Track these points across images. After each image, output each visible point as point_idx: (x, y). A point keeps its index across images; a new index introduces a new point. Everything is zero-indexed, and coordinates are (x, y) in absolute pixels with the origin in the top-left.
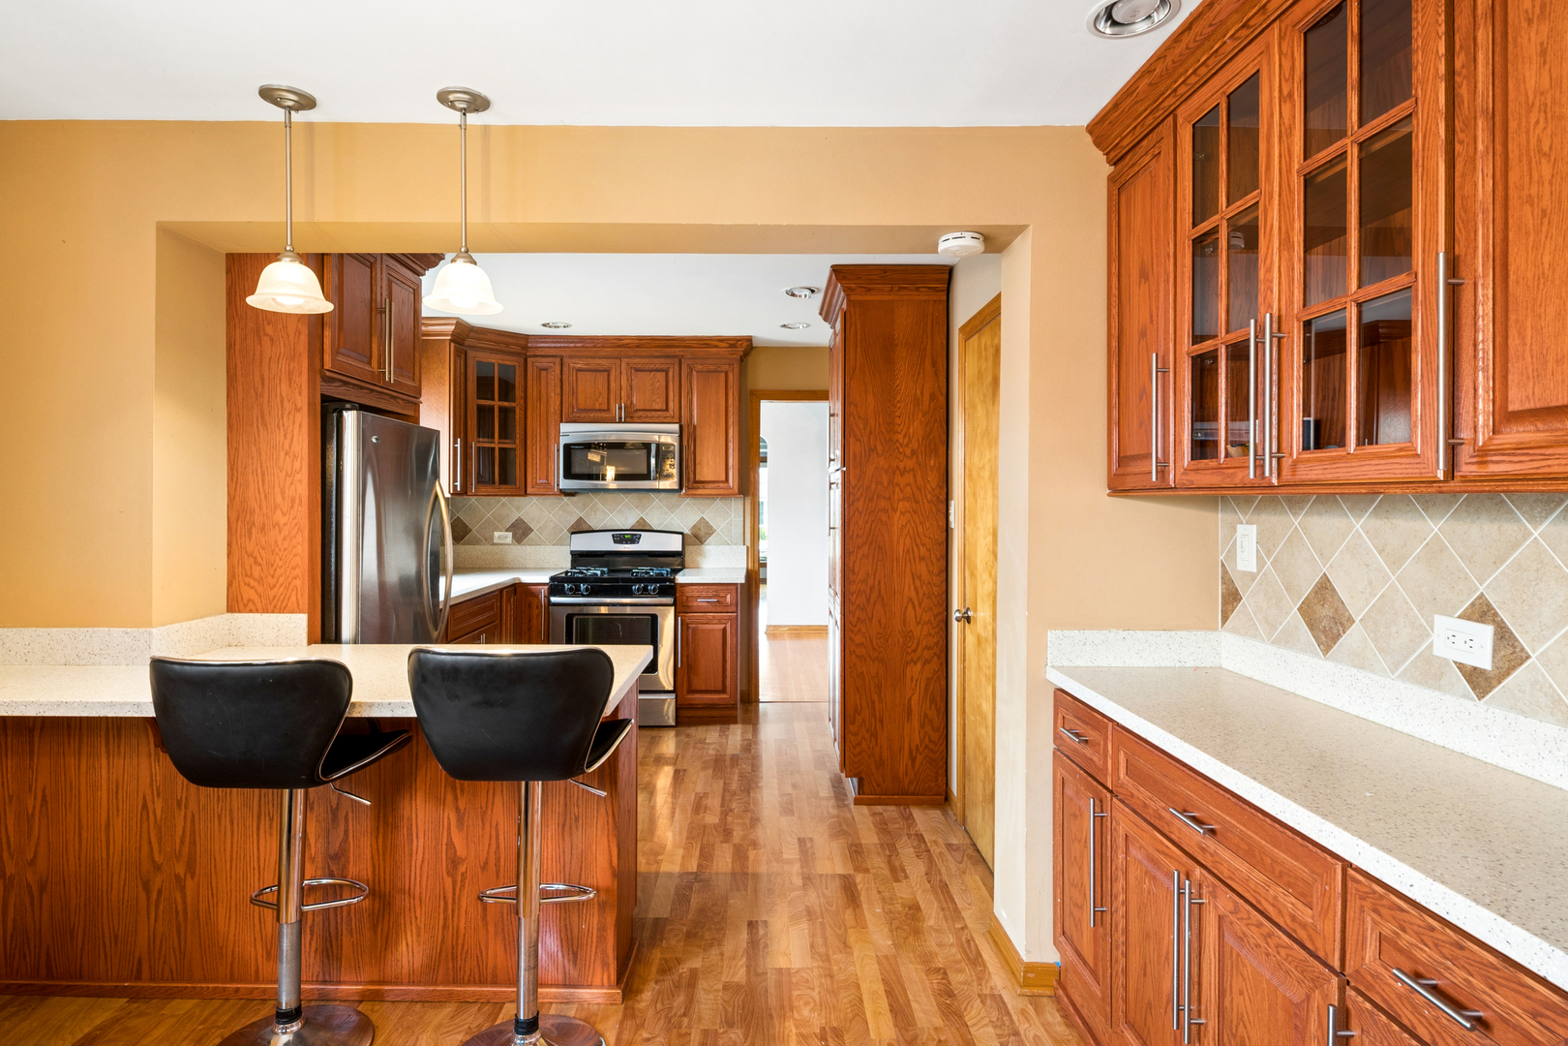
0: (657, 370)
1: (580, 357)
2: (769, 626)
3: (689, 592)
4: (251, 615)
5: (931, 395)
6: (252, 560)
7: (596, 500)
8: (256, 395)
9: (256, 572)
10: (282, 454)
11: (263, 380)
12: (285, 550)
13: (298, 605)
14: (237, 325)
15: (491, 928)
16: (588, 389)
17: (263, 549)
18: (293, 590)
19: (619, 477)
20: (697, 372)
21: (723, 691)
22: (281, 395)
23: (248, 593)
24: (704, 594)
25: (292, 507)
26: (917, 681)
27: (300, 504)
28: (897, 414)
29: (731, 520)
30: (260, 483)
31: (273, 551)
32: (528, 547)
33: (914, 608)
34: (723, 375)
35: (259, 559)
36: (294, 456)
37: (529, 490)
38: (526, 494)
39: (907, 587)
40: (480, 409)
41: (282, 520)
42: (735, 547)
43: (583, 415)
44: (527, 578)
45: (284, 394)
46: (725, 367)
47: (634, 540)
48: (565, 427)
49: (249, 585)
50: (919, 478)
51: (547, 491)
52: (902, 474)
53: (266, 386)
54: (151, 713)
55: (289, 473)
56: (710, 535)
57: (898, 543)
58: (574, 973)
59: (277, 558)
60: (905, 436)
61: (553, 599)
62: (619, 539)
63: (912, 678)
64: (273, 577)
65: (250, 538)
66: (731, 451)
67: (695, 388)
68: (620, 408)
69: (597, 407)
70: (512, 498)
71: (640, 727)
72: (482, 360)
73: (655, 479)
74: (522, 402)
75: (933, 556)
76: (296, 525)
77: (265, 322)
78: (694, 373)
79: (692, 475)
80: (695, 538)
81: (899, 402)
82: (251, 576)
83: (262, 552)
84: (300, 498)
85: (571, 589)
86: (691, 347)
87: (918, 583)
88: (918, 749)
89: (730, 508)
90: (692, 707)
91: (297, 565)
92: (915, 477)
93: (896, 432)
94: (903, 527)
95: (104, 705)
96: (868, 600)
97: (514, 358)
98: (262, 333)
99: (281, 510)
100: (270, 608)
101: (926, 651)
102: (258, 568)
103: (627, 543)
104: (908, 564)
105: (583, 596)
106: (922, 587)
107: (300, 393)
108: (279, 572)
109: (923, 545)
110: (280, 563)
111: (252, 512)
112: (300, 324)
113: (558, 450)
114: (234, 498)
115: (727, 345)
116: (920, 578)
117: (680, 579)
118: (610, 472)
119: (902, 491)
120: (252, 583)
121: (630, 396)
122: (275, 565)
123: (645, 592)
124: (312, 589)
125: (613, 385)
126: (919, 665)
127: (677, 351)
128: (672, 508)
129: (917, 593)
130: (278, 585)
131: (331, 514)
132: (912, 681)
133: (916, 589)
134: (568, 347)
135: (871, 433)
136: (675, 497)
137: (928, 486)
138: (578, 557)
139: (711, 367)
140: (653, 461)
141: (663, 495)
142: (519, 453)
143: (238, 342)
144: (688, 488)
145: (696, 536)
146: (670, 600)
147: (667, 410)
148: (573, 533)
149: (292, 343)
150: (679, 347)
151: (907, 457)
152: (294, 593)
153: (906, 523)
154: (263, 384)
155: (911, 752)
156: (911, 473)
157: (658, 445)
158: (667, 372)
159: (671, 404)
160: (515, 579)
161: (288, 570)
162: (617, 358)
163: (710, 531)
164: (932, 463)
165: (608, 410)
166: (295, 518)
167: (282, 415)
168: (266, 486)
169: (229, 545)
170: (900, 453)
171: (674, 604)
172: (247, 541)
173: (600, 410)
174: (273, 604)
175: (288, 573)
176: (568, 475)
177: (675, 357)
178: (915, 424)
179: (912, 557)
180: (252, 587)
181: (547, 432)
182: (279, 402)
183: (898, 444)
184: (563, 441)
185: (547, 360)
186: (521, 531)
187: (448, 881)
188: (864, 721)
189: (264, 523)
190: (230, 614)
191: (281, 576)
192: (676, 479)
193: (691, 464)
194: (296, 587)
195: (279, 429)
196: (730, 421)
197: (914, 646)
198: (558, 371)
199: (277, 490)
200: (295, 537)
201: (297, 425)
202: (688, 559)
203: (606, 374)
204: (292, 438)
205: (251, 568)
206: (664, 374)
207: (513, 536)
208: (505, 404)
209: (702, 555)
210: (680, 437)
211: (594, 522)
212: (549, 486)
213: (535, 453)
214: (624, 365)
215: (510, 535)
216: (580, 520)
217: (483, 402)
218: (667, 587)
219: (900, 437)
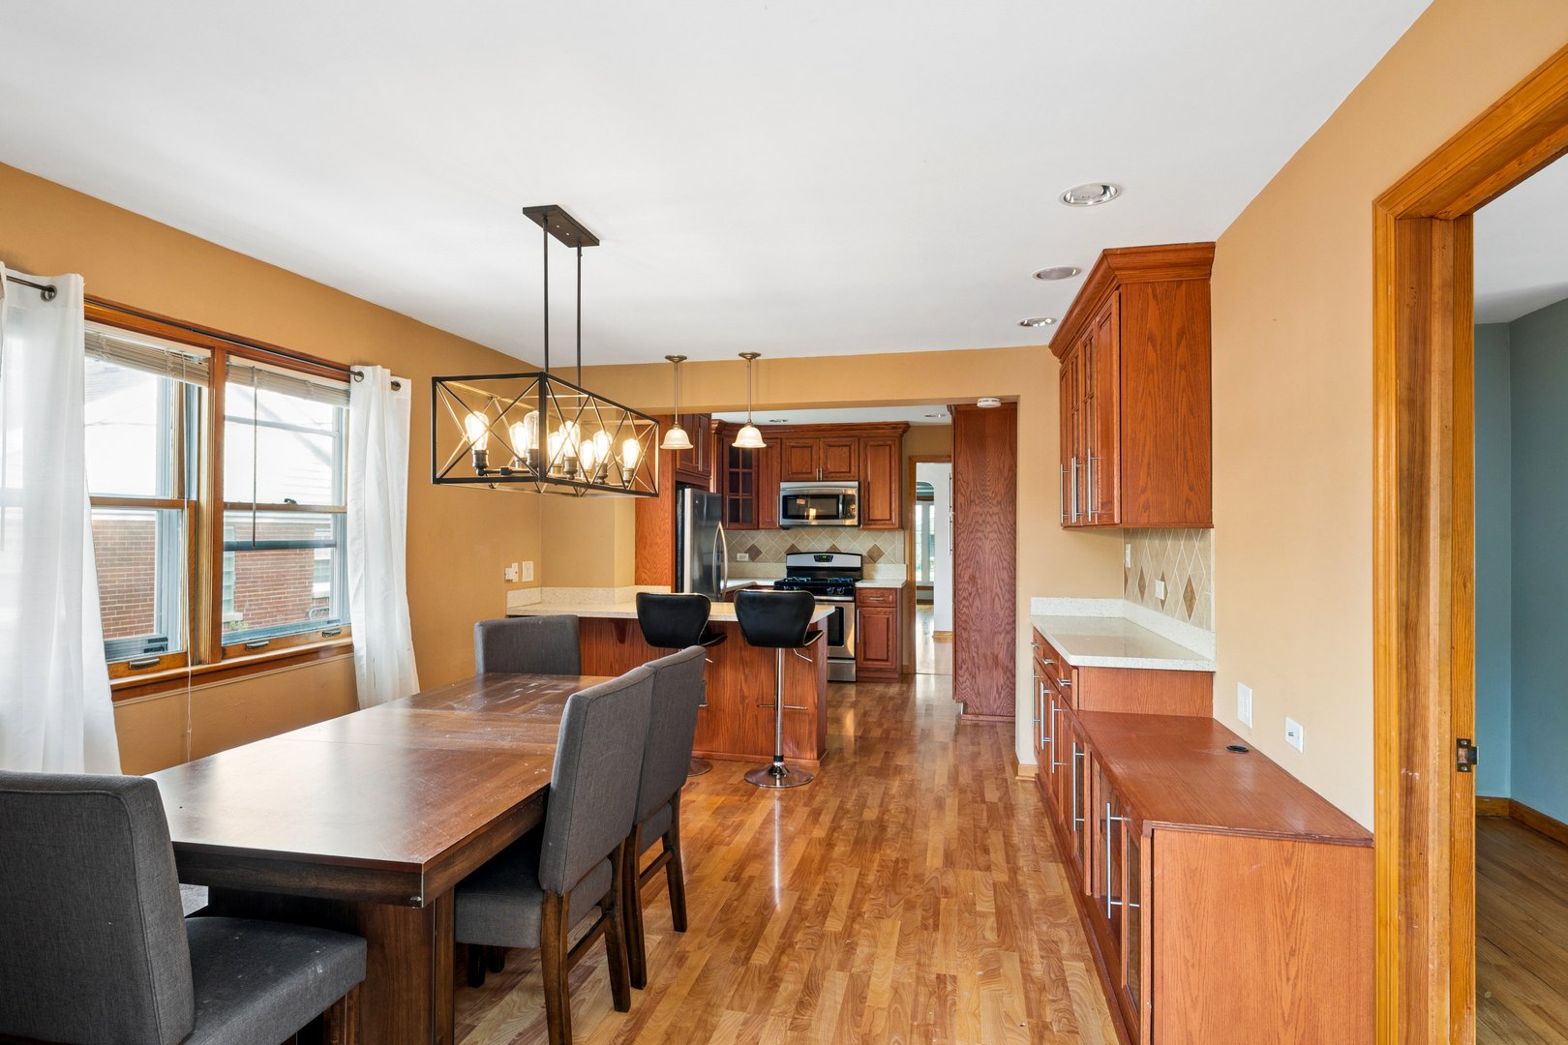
0: (844, 446)
1: (793, 439)
2: (935, 632)
3: (865, 593)
4: (646, 587)
6: (646, 561)
7: (803, 532)
9: (648, 566)
10: (660, 509)
12: (661, 556)
13: (666, 582)
15: (760, 731)
16: (798, 459)
17: (651, 555)
18: (664, 575)
19: (818, 517)
20: (871, 446)
21: (887, 660)
23: (644, 576)
24: (876, 595)
25: (664, 535)
26: (1001, 644)
27: (668, 534)
28: (988, 479)
29: (895, 546)
30: (650, 524)
31: (655, 557)
32: (759, 563)
33: (999, 599)
34: (888, 448)
35: (649, 560)
36: (665, 511)
37: (760, 526)
38: (758, 528)
39: (995, 586)
40: (731, 473)
41: (660, 541)
42: (898, 566)
43: (795, 476)
46: (889, 443)
47: (829, 559)
48: (783, 485)
49: (644, 572)
50: (1002, 519)
51: (771, 526)
52: (991, 517)
54: (637, 617)
55: (663, 518)
56: (880, 556)
57: (989, 559)
58: (798, 753)
59: (657, 559)
60: (993, 493)
62: (818, 559)
63: (998, 642)
64: (655, 568)
65: (645, 550)
66: (893, 499)
67: (869, 456)
68: (819, 472)
69: (804, 471)
70: (748, 531)
71: (829, 681)
73: (842, 518)
74: (757, 469)
76: (666, 544)
77: (665, 454)
78: (869, 447)
79: (867, 516)
80: (873, 556)
81: (989, 472)
82: (646, 568)
83: (650, 557)
84: (668, 531)
86: (866, 430)
87: (1002, 584)
88: (1002, 687)
89: (894, 538)
90: (867, 670)
91: (666, 563)
92: (999, 518)
93: (988, 490)
94: (991, 549)
95: (615, 613)
96: (970, 594)
99: (659, 537)
100: (654, 583)
101: (1007, 626)
102: (649, 564)
103: (823, 562)
104: (995, 572)
106: (1004, 586)
107: (671, 483)
108: (658, 566)
109: (1005, 560)
110: (659, 562)
111: (647, 538)
112: (677, 453)
113: (779, 500)
114: (639, 531)
115: (891, 428)
116: (1003, 581)
117: (859, 585)
118: (813, 512)
119: (991, 527)
120: (646, 571)
121: (825, 464)
122: (656, 563)
123: (835, 593)
124: (672, 575)
125: (814, 456)
126: (1003, 635)
127: (857, 433)
128: (855, 538)
129: (1001, 590)
130: (658, 572)
131: (679, 540)
133: (1000, 587)
134: (785, 432)
135: (971, 491)
136: (856, 530)
137: (1008, 523)
138: (792, 570)
139: (880, 443)
140: (841, 506)
141: (848, 529)
142: (754, 502)
144: (865, 524)
145: (871, 557)
146: (850, 598)
147: (850, 472)
148: (788, 555)
150: (858, 430)
151: (994, 506)
153: (993, 547)
155: (998, 689)
156: (997, 516)
157: (844, 496)
158: (850, 446)
159: (853, 468)
161: (662, 565)
162: (817, 438)
163: (880, 554)
164: (1010, 509)
165: (811, 473)
166: (665, 541)
168: (653, 525)
169: (636, 553)
170: (990, 503)
171: (854, 601)
173: (806, 473)
176: (786, 516)
177: (856, 437)
178: (1000, 485)
179: (997, 567)
180: (646, 573)
181: (772, 489)
183: (988, 500)
184: (782, 494)
186: (754, 553)
187: (741, 706)
188: (967, 668)
189: (652, 543)
190: (636, 586)
191: (659, 568)
192: (856, 518)
193: (866, 508)
194: (666, 573)
197: (999, 623)
198: (779, 448)
199: (657, 527)
200: (665, 549)
201: (667, 496)
202: (865, 572)
203: (810, 449)
204: (664, 502)
205: (646, 564)
206: (848, 448)
207: (750, 557)
208: (746, 470)
209: (875, 570)
210: (859, 490)
211: (801, 548)
212: (772, 523)
213: (764, 501)
214: (821, 443)
215: (747, 555)
216: (793, 546)
217: (732, 470)
218: (850, 590)
219: (990, 493)
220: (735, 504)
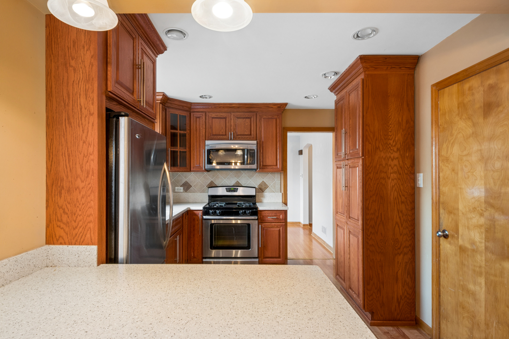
0: (246, 118)
1: (213, 112)
3: (263, 213)
4: (61, 246)
5: (406, 121)
6: (62, 211)
7: (218, 173)
8: (65, 104)
10: (81, 143)
11: (69, 95)
12: (83, 204)
13: (91, 239)
14: (53, 60)
16: (218, 125)
17: (69, 203)
18: (88, 230)
20: (264, 118)
22: (80, 104)
23: (59, 232)
24: (270, 215)
25: (88, 176)
26: (401, 263)
27: (93, 175)
28: (390, 130)
29: (275, 182)
30: (67, 161)
31: (75, 206)
32: (190, 193)
33: (399, 227)
34: (275, 120)
35: (66, 210)
36: (89, 144)
37: (192, 169)
38: (190, 171)
39: (395, 216)
40: (172, 133)
42: (277, 193)
43: (215, 137)
44: (193, 207)
45: (82, 104)
46: (276, 117)
47: (235, 190)
48: (208, 142)
49: (60, 227)
50: (401, 162)
51: (199, 170)
52: (392, 160)
53: (71, 99)
55: (86, 154)
56: (266, 188)
57: (391, 195)
59: (78, 210)
60: (393, 141)
61: (204, 217)
62: (228, 190)
63: (398, 262)
64: (75, 221)
65: (61, 197)
66: (278, 152)
67: (263, 125)
68: (231, 134)
69: (221, 133)
70: (183, 173)
72: (172, 113)
74: (189, 132)
75: (408, 201)
76: (90, 188)
77: (70, 58)
78: (262, 119)
79: (262, 163)
80: (261, 189)
81: (390, 124)
82: (61, 221)
83: (68, 206)
84: (93, 171)
85: (212, 213)
86: (261, 108)
87: (401, 215)
88: (401, 298)
89: (275, 177)
91: (91, 214)
92: (399, 161)
93: (389, 139)
94: (393, 186)
96: (376, 223)
97: (186, 113)
98: (68, 65)
99: (81, 179)
100: (74, 242)
101: (405, 249)
102: (66, 216)
103: (232, 192)
104: (396, 205)
105: (218, 215)
106: (403, 216)
107: (93, 104)
108: (79, 218)
109: (404, 196)
110: (80, 213)
111: (62, 180)
112: (93, 59)
113: (205, 152)
114: (50, 171)
115: (277, 107)
116: (402, 212)
117: (259, 208)
119: (392, 169)
120: (62, 225)
121: (235, 129)
122: (77, 214)
123: (244, 214)
124: (100, 229)
125: (227, 124)
126: (402, 256)
127: (255, 110)
128: (252, 177)
129: (400, 220)
130: (78, 227)
131: (112, 181)
132: (398, 264)
133: (400, 217)
134: (208, 108)
135: (376, 140)
136: (254, 172)
137: (406, 166)
138: (213, 198)
139: (270, 117)
140: (246, 157)
141: (250, 171)
142: (188, 153)
143: (53, 71)
144: (260, 168)
146: (256, 217)
147: (251, 135)
148: (209, 188)
149: (87, 72)
150: (256, 108)
151: (395, 152)
152: (89, 232)
153: (395, 185)
154: (69, 98)
155: (398, 299)
156: (397, 160)
157: (248, 150)
158: (251, 119)
159: (252, 133)
160: (188, 208)
161: (85, 217)
162: (229, 113)
163: (266, 186)
164: (407, 154)
165: (226, 135)
166: (89, 184)
167: (81, 117)
168: (71, 163)
169: (47, 201)
170: (391, 150)
171: (257, 219)
172: (59, 198)
173: (222, 135)
174: (75, 239)
175: (85, 219)
176: (209, 163)
177: (254, 112)
178: (399, 135)
179: (397, 202)
180: (62, 228)
181: (200, 144)
182: (79, 109)
183: (390, 145)
184: (207, 148)
185: (199, 113)
186: (187, 187)
188: (374, 284)
189: (69, 187)
190: (47, 246)
191: (81, 221)
192: (255, 164)
193: (262, 158)
194: (90, 228)
195: (79, 127)
196: (278, 140)
197: (399, 246)
198: (204, 118)
199: (78, 166)
200: (89, 196)
201: (91, 124)
202: (258, 198)
203: (224, 119)
204: (88, 132)
205: (61, 216)
206: (249, 119)
207: (184, 189)
208: (182, 132)
209: (263, 196)
210: (257, 146)
211: (217, 183)
212: (200, 167)
213: (194, 154)
214: (232, 116)
215: (182, 188)
216: (212, 182)
217: (173, 131)
218: (255, 212)
219: (391, 142)
220: (174, 153)
